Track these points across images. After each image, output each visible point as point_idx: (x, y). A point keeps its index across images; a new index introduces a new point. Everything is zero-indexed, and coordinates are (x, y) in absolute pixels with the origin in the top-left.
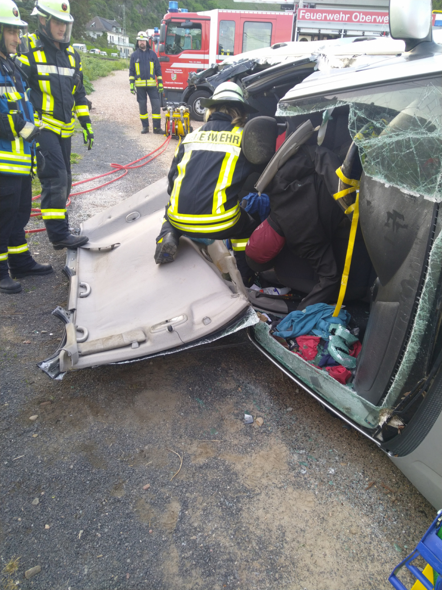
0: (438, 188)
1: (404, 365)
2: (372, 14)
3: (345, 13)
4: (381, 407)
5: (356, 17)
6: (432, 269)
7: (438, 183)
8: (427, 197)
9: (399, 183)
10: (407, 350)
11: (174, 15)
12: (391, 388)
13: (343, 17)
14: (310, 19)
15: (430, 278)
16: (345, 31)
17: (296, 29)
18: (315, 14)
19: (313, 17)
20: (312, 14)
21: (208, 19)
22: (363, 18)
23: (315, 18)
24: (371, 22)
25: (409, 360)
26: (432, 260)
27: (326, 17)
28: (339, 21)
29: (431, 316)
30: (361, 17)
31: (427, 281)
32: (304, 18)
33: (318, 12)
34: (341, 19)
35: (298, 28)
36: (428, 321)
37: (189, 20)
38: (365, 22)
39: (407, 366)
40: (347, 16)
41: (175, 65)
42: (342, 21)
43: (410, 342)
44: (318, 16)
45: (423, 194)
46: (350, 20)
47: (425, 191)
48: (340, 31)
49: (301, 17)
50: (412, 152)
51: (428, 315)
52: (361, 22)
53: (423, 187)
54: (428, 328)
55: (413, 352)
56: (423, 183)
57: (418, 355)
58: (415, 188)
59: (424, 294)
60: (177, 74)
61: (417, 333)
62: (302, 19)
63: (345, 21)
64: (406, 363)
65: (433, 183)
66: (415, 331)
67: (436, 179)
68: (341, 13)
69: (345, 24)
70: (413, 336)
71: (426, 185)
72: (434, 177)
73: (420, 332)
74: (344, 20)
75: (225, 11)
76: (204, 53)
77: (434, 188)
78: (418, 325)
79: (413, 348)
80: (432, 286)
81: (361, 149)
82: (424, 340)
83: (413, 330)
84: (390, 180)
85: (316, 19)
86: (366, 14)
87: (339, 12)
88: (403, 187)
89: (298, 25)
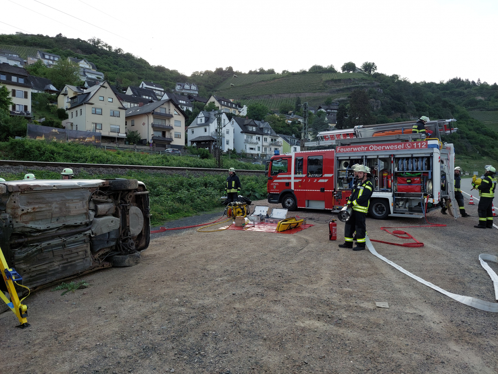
2: (382, 145)
5: (371, 148)
16: (366, 156)
20: (344, 149)
22: (376, 148)
24: (382, 150)
27: (352, 149)
30: (375, 147)
32: (339, 151)
34: (362, 150)
35: (337, 157)
38: (378, 150)
40: (366, 148)
41: (275, 181)
44: (348, 149)
46: (368, 150)
48: (362, 156)
52: (375, 150)
60: (276, 186)
63: (365, 151)
68: (362, 147)
76: (289, 174)
85: (347, 151)
86: (378, 146)
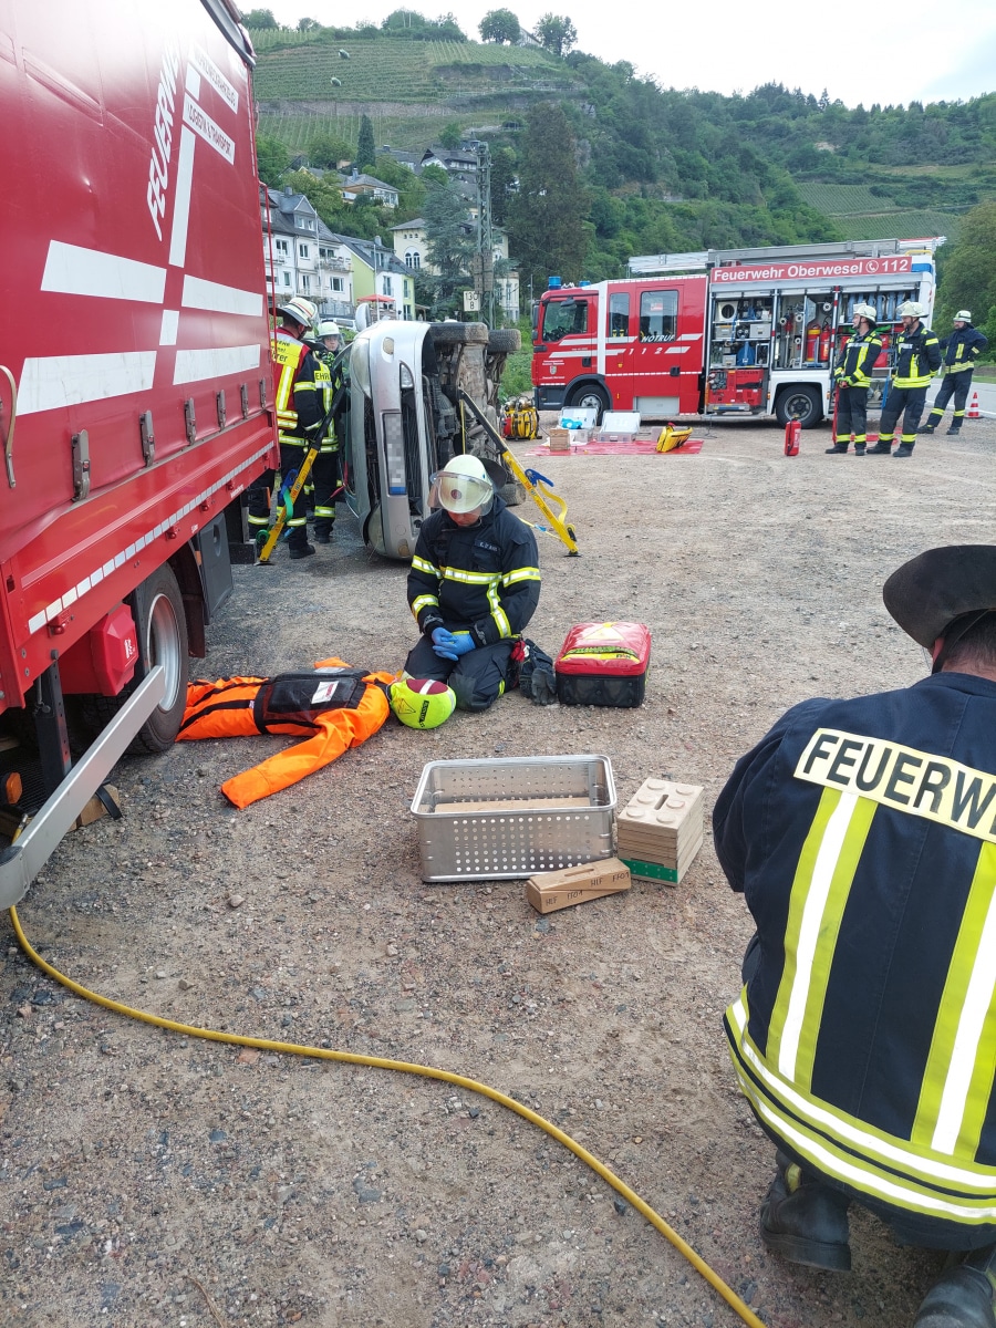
2: (815, 266)
3: (777, 267)
5: (793, 271)
11: (554, 293)
13: (774, 273)
14: (729, 280)
16: (779, 291)
17: (711, 294)
18: (735, 273)
19: (733, 277)
20: (731, 273)
21: (596, 294)
22: (803, 272)
23: (735, 278)
24: (815, 276)
27: (750, 275)
28: (769, 278)
30: (801, 270)
34: (771, 276)
35: (713, 293)
37: (572, 297)
38: (807, 276)
40: (781, 271)
41: (554, 355)
42: (774, 278)
44: (738, 275)
46: (785, 275)
48: (773, 291)
49: (715, 279)
52: (801, 277)
60: (557, 366)
62: (718, 281)
63: (777, 278)
68: (772, 268)
69: (779, 282)
74: (776, 276)
75: (616, 282)
76: (591, 337)
85: (737, 280)
86: (807, 266)
87: (768, 268)
89: (713, 290)
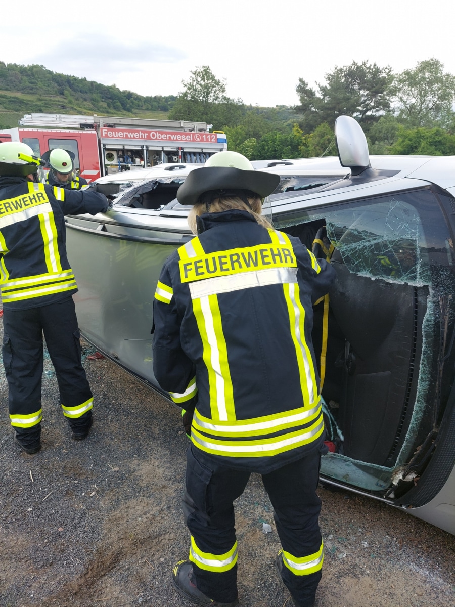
0: (419, 275)
1: (413, 424)
2: (167, 133)
3: (143, 132)
4: (394, 467)
5: (153, 135)
6: (426, 338)
7: (418, 272)
8: (411, 284)
9: (383, 276)
10: (414, 410)
12: (403, 447)
13: (142, 135)
14: (113, 137)
15: (426, 347)
16: (147, 147)
17: (102, 145)
18: (117, 133)
19: (115, 135)
20: (114, 132)
21: (8, 136)
23: (117, 136)
24: (166, 139)
25: (417, 418)
26: (425, 332)
28: (139, 138)
29: (432, 377)
30: (158, 135)
31: (423, 349)
32: (106, 135)
33: (119, 131)
34: (141, 137)
35: (103, 144)
36: (430, 381)
38: (162, 139)
39: (416, 424)
40: (146, 134)
42: (142, 138)
43: (416, 402)
44: (119, 134)
45: (407, 282)
46: (148, 137)
47: (408, 279)
48: (143, 147)
49: (104, 135)
50: (391, 251)
51: (429, 376)
52: (159, 139)
53: (406, 276)
54: (431, 387)
55: (420, 410)
56: (405, 273)
57: (424, 412)
58: (399, 278)
59: (423, 360)
61: (421, 393)
62: (105, 137)
63: (144, 139)
64: (415, 421)
65: (414, 273)
66: (419, 392)
67: (416, 269)
68: (140, 132)
69: (145, 141)
70: (418, 397)
71: (408, 275)
72: (414, 267)
73: (424, 392)
74: (143, 137)
77: (416, 275)
78: (421, 387)
79: (419, 407)
80: (429, 352)
81: (343, 252)
82: (429, 398)
83: (418, 392)
84: (374, 275)
85: (119, 137)
86: (162, 133)
87: (138, 132)
88: (389, 278)
89: (102, 142)
